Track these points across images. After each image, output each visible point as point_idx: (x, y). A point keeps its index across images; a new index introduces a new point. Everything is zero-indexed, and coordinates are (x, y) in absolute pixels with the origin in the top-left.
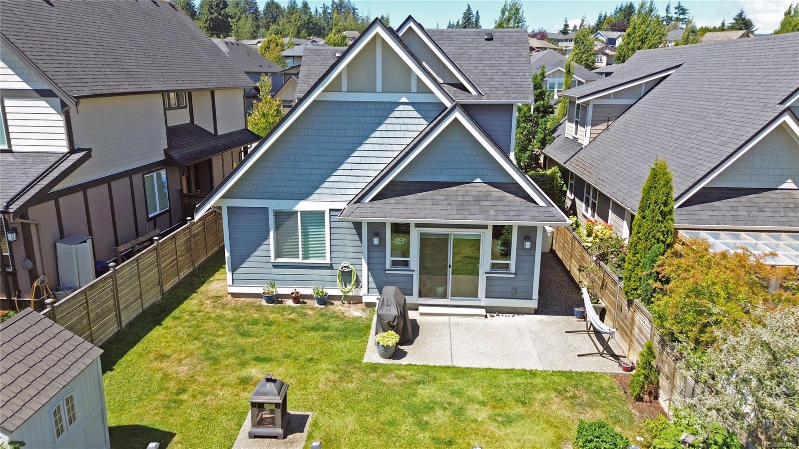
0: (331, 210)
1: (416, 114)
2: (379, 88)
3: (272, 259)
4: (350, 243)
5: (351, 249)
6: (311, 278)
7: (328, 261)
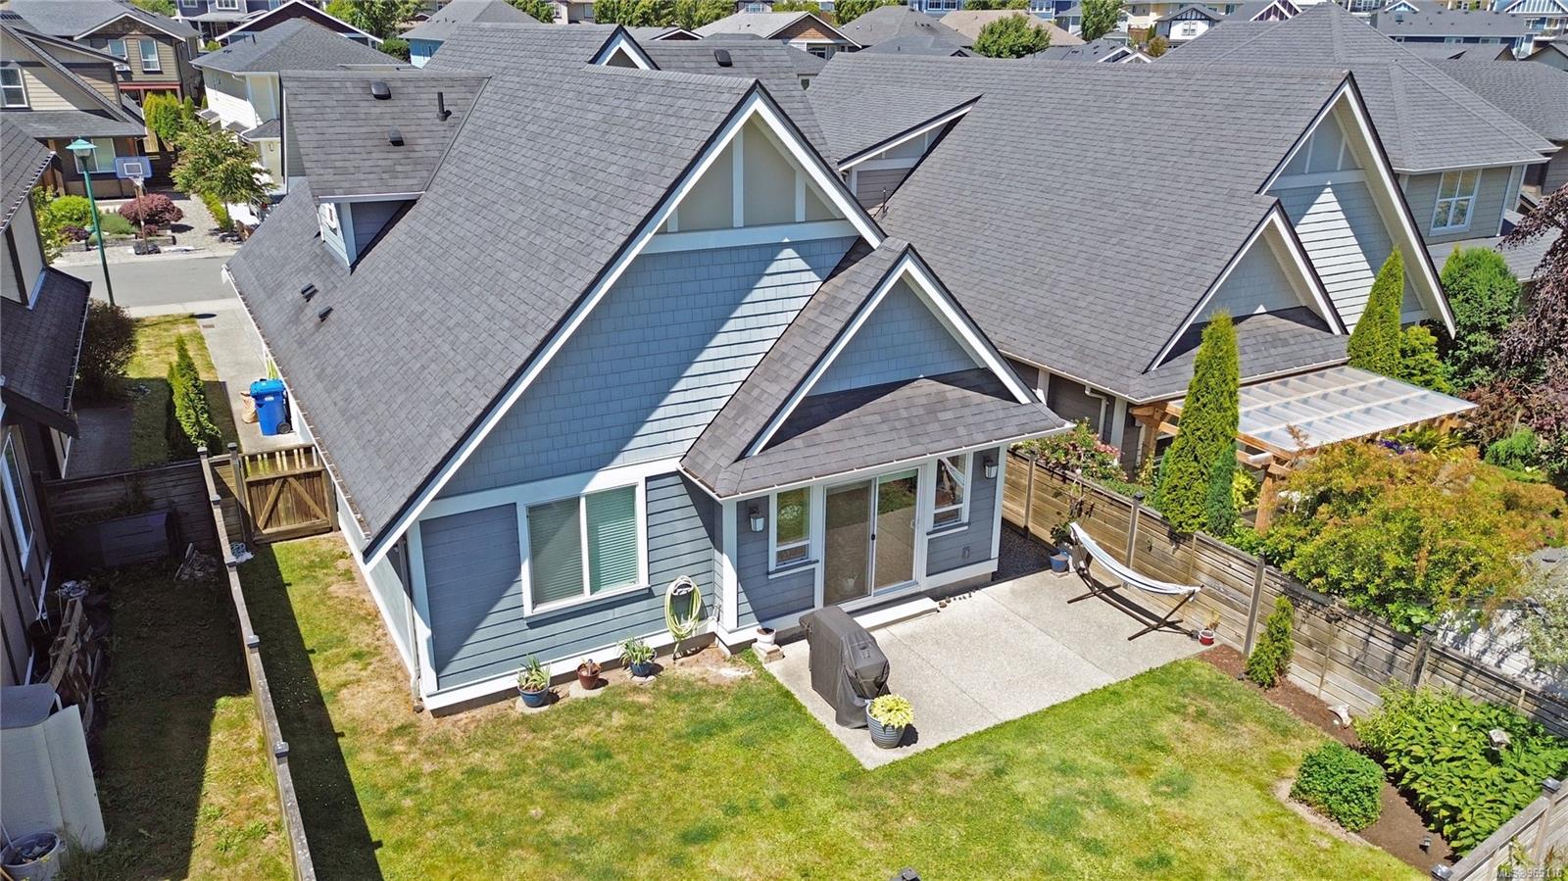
0: (648, 479)
1: (801, 264)
2: (738, 218)
3: (528, 611)
4: (686, 536)
5: (687, 548)
6: (609, 627)
7: (643, 582)
